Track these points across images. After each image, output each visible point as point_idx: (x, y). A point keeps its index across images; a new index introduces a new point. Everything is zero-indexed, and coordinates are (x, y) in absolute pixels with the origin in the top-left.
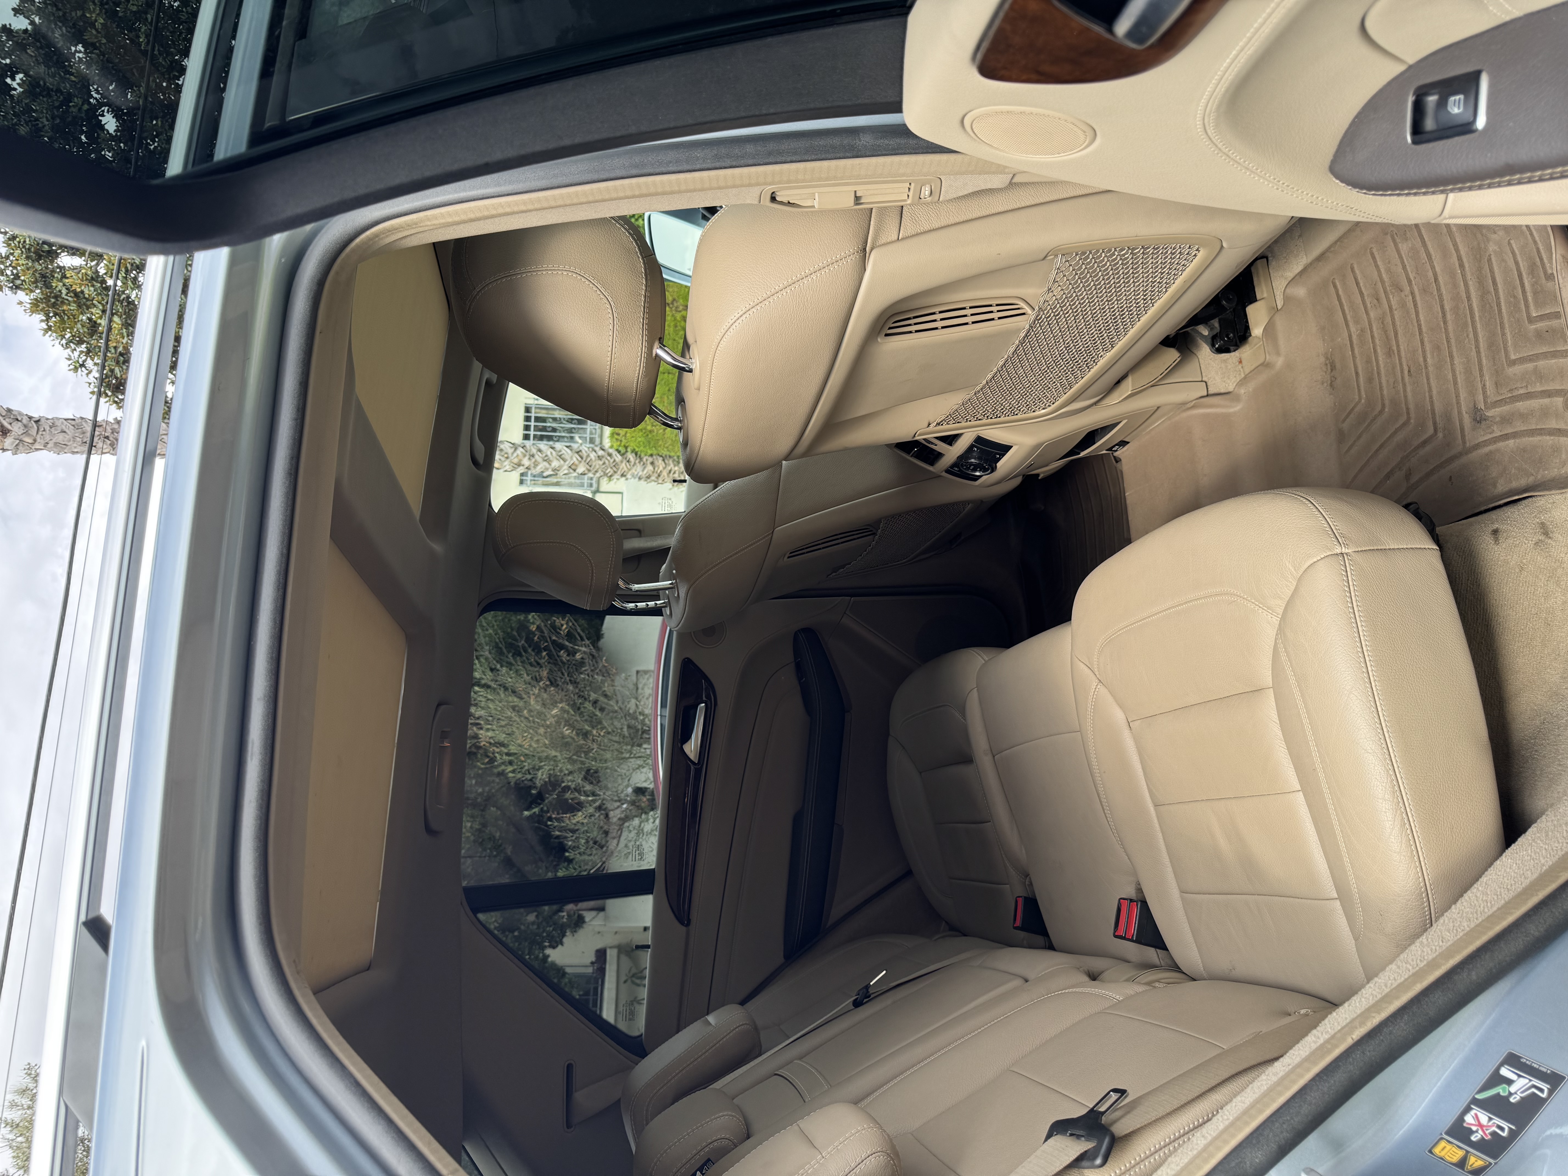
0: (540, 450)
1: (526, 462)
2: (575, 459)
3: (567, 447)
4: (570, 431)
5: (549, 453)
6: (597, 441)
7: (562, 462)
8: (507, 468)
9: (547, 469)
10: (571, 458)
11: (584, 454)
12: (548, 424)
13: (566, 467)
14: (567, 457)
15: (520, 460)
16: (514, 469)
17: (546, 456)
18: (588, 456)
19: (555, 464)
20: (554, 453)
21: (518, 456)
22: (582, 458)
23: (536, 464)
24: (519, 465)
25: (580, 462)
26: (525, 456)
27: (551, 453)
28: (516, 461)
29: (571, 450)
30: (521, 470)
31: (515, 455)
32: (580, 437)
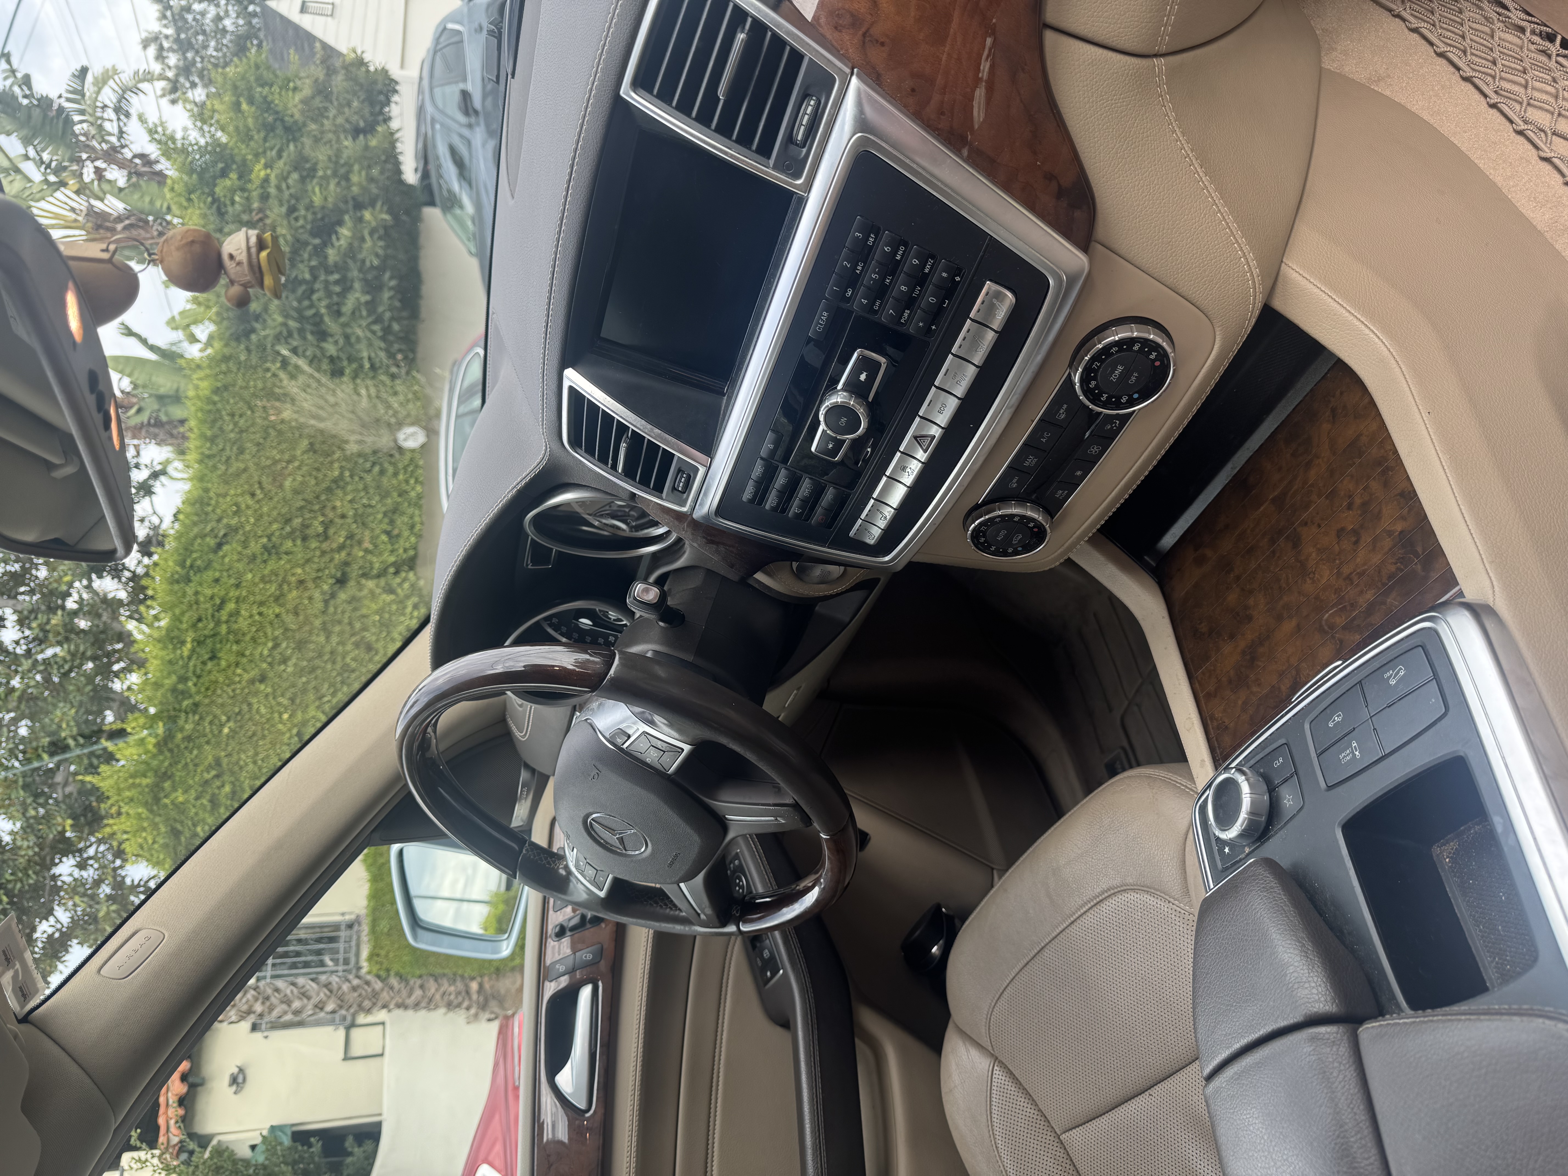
0: (277, 990)
1: (258, 1008)
2: (322, 995)
3: (313, 980)
4: (319, 953)
5: (288, 992)
6: (353, 960)
7: (305, 1001)
8: (234, 1018)
9: (285, 1013)
10: (318, 994)
11: (335, 986)
12: (291, 948)
13: (310, 1007)
14: (312, 993)
15: (251, 1007)
16: (242, 1018)
17: (286, 995)
18: (340, 988)
19: (296, 1004)
20: (295, 990)
21: (248, 1001)
22: (331, 991)
23: (271, 1009)
24: (249, 1012)
25: (329, 997)
26: (256, 999)
27: (292, 992)
28: (245, 1008)
29: (318, 983)
30: (252, 1018)
31: (244, 1000)
32: (332, 960)
